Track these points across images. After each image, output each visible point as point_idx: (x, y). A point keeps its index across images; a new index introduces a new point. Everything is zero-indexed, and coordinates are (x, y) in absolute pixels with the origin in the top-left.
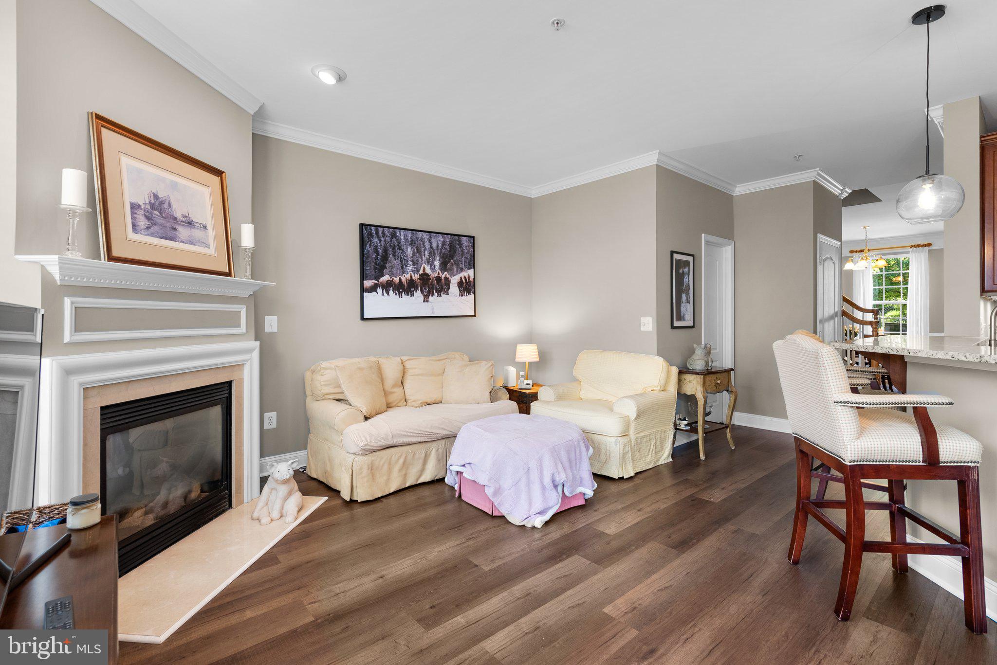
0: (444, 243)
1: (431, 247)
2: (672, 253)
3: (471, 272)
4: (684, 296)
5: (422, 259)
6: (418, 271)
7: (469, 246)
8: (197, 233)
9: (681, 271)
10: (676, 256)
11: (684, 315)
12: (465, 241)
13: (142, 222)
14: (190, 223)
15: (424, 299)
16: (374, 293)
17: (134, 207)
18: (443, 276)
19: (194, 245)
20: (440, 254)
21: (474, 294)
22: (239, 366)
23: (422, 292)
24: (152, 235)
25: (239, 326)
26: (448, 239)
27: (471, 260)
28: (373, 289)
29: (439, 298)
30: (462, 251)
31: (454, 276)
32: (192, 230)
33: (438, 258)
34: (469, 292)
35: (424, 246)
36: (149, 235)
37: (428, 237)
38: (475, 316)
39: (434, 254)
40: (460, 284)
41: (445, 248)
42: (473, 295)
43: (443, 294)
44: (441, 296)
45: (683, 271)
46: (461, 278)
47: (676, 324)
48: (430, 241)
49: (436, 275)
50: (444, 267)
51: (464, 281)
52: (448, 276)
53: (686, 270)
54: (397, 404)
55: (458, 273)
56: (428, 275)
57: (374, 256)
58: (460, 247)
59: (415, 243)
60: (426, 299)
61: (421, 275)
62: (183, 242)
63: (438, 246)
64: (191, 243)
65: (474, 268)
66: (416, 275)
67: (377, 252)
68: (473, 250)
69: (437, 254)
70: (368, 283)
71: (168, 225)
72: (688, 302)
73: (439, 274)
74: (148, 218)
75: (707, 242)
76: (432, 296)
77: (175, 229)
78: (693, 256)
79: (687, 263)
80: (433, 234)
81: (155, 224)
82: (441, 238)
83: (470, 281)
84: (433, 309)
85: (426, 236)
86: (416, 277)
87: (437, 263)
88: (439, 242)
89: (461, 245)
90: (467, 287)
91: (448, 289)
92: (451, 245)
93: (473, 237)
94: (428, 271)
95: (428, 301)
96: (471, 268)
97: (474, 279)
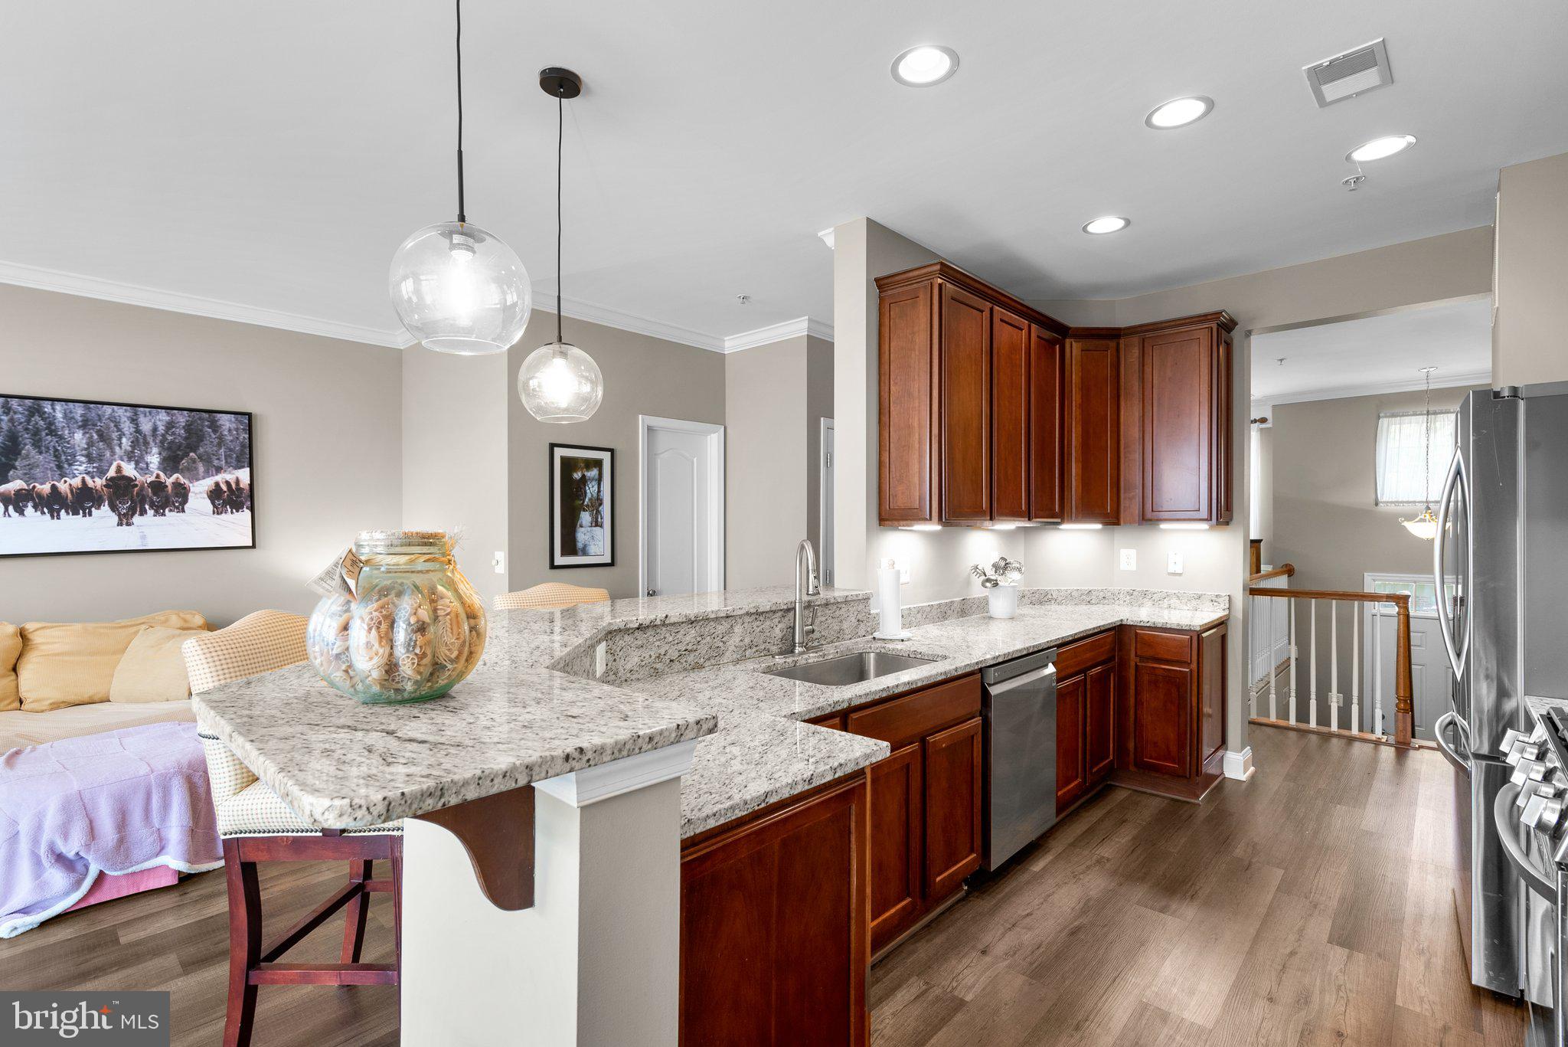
0: (170, 426)
1: (138, 431)
2: (552, 446)
3: (244, 475)
4: (585, 517)
5: (113, 453)
6: (102, 472)
7: (237, 429)
9: (577, 475)
10: (559, 453)
11: (585, 546)
12: (226, 422)
15: (120, 519)
18: (169, 481)
20: (162, 442)
21: (252, 509)
23: (113, 508)
26: (182, 419)
27: (242, 452)
29: (158, 518)
30: (221, 438)
31: (198, 480)
33: (155, 450)
34: (237, 506)
35: (119, 430)
37: (128, 414)
38: (254, 546)
39: (146, 443)
40: (215, 494)
41: (173, 434)
42: (247, 513)
43: (171, 511)
44: (163, 514)
45: (584, 476)
46: (217, 484)
47: (560, 560)
48: (134, 420)
49: (151, 479)
50: (171, 462)
51: (224, 488)
52: (182, 480)
53: (593, 473)
55: (207, 474)
56: (129, 479)
58: (215, 431)
59: (96, 425)
60: (125, 519)
61: (112, 479)
63: (155, 429)
65: (251, 466)
66: (97, 479)
68: (247, 436)
69: (152, 444)
72: (597, 523)
73: (158, 476)
75: (650, 429)
76: (141, 514)
78: (611, 450)
79: (598, 464)
80: (142, 409)
82: (163, 417)
83: (239, 489)
84: (144, 537)
85: (122, 414)
86: (99, 483)
87: (154, 459)
88: (158, 423)
89: (215, 427)
90: (227, 499)
91: (185, 501)
92: (188, 427)
93: (249, 415)
94: (129, 470)
95: (128, 524)
96: (243, 467)
97: (251, 485)
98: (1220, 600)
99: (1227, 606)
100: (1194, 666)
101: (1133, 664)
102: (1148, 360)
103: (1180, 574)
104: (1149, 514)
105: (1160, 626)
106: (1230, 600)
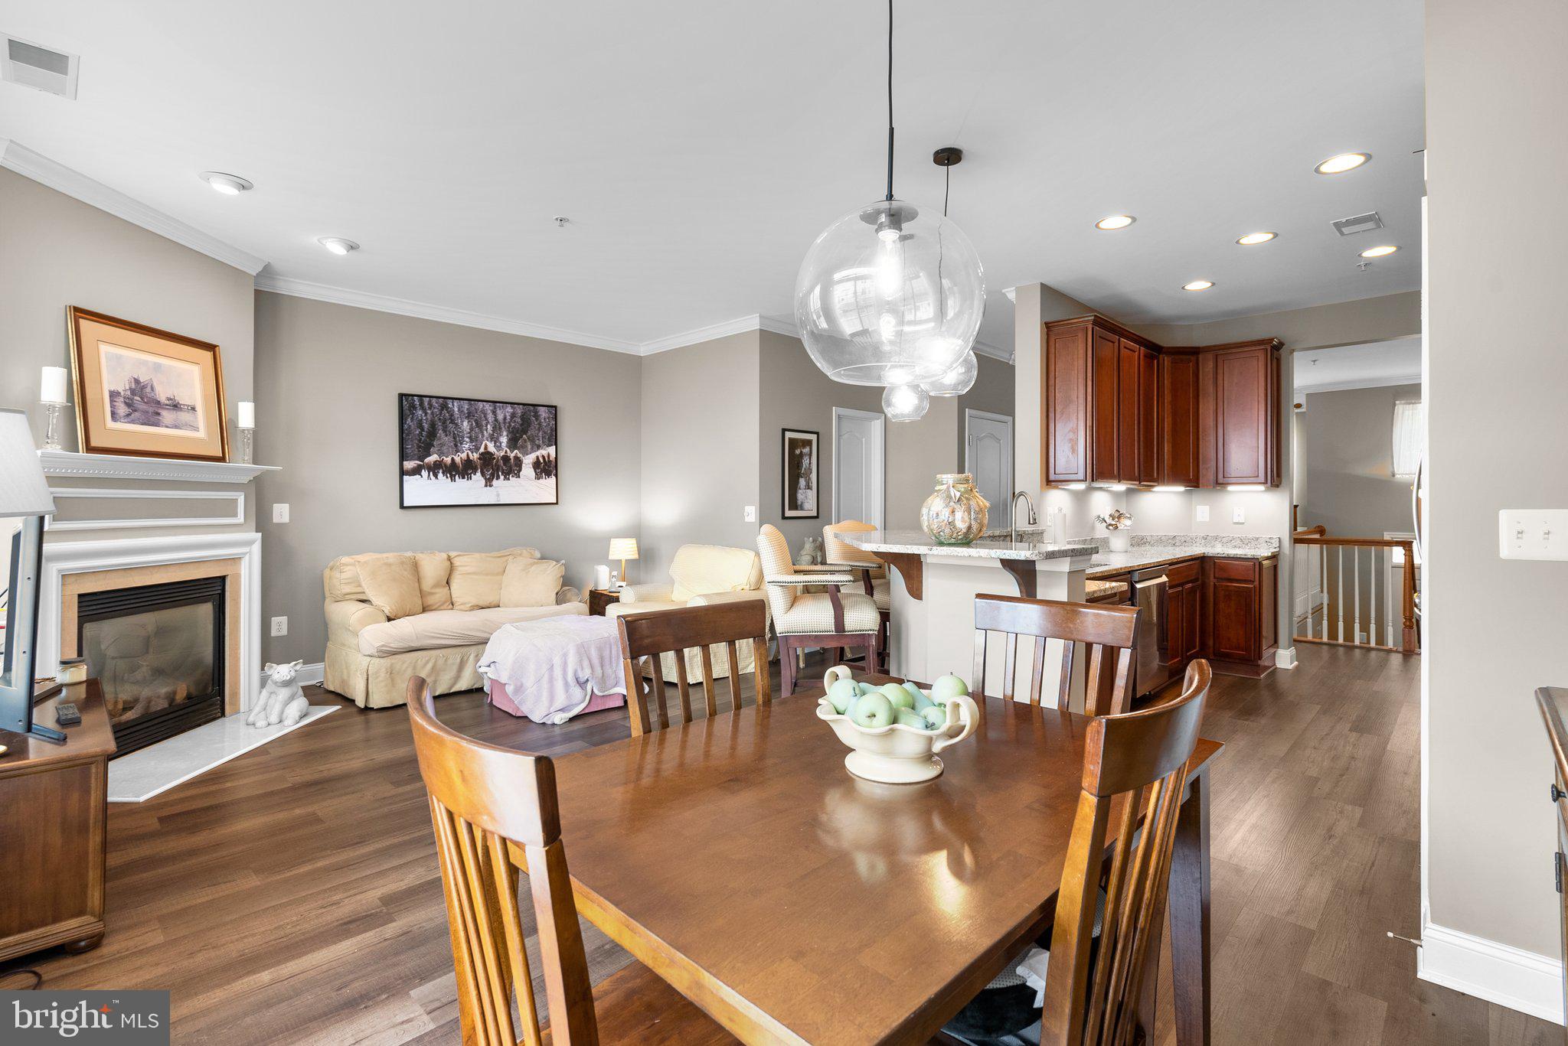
0: (513, 415)
1: (496, 420)
2: (784, 430)
3: (552, 450)
4: (802, 482)
5: (483, 435)
6: (477, 449)
7: (549, 418)
8: (184, 416)
9: (798, 452)
10: (788, 435)
11: (802, 503)
12: (543, 412)
13: (122, 410)
14: (176, 406)
15: (486, 483)
16: (418, 476)
17: (114, 395)
18: (512, 455)
19: (181, 429)
20: (508, 428)
21: (556, 476)
22: (235, 560)
23: (483, 474)
24: (133, 422)
25: (235, 515)
26: (519, 411)
27: (551, 435)
28: (416, 471)
29: (506, 481)
30: (540, 424)
31: (527, 455)
32: (179, 413)
33: (505, 433)
34: (548, 475)
35: (486, 419)
36: (129, 422)
37: (491, 408)
38: (557, 503)
39: (500, 428)
40: (536, 465)
41: (515, 421)
42: (554, 478)
43: (513, 476)
44: (509, 479)
45: (801, 452)
46: (538, 457)
47: (788, 513)
48: (494, 412)
49: (502, 454)
50: (513, 443)
51: (542, 461)
52: (519, 455)
53: (806, 450)
54: (439, 606)
55: (533, 451)
56: (491, 454)
57: (417, 432)
58: (537, 420)
59: (474, 416)
60: (489, 483)
61: (482, 454)
62: (167, 427)
63: (505, 419)
64: (176, 427)
65: (556, 445)
66: (474, 454)
67: (420, 426)
68: (554, 422)
69: (503, 429)
70: (409, 465)
71: (151, 410)
72: (808, 487)
73: (506, 452)
74: (128, 405)
75: (839, 417)
76: (497, 479)
77: (159, 414)
78: (817, 433)
79: (809, 443)
80: (498, 404)
81: (135, 411)
82: (509, 409)
83: (550, 461)
84: (498, 495)
85: (488, 407)
86: (475, 456)
87: (504, 440)
88: (507, 414)
89: (537, 416)
90: (546, 468)
91: (520, 470)
92: (523, 417)
93: (555, 407)
94: (491, 448)
95: (491, 486)
96: (552, 445)
97: (556, 458)
98: (1273, 541)
99: (1278, 545)
100: (1257, 583)
101: (1212, 584)
102: (1220, 371)
103: (1243, 523)
104: (1221, 480)
105: (1232, 556)
106: (1280, 541)
